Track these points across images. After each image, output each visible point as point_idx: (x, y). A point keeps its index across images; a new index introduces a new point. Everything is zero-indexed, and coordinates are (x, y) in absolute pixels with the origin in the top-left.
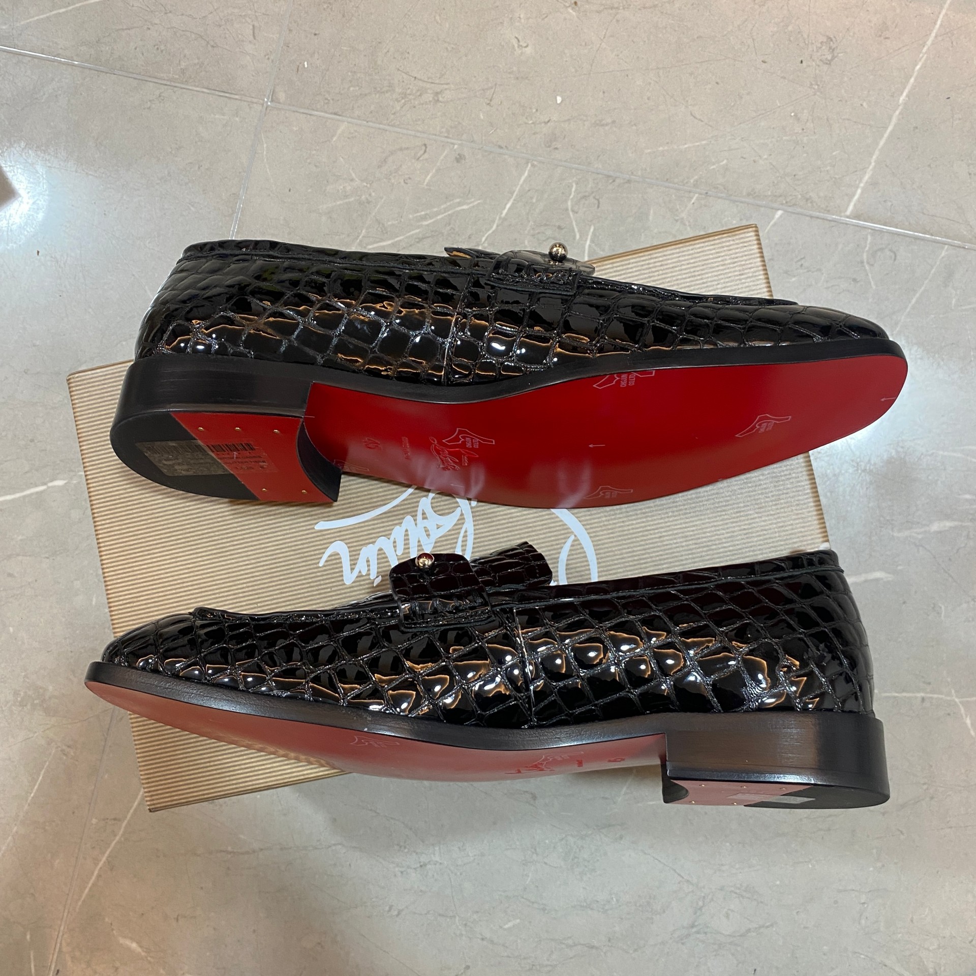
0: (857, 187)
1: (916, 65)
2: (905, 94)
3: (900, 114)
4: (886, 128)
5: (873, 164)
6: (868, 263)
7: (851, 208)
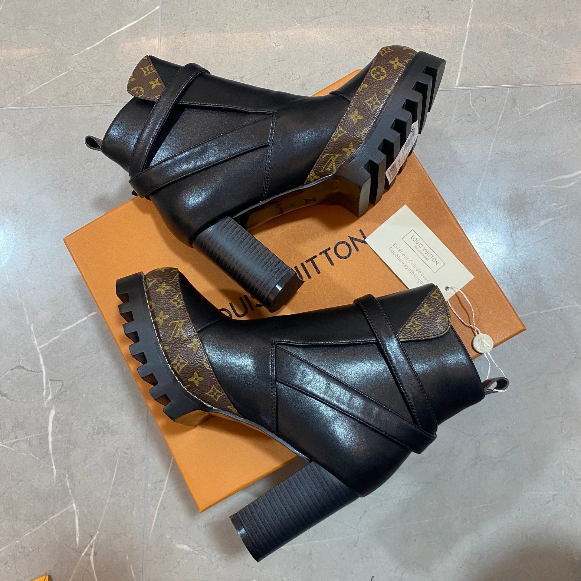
0: (458, 72)
1: (470, 9)
2: (468, 24)
3: (468, 33)
4: (464, 41)
5: (462, 59)
6: (473, 106)
7: (457, 82)
